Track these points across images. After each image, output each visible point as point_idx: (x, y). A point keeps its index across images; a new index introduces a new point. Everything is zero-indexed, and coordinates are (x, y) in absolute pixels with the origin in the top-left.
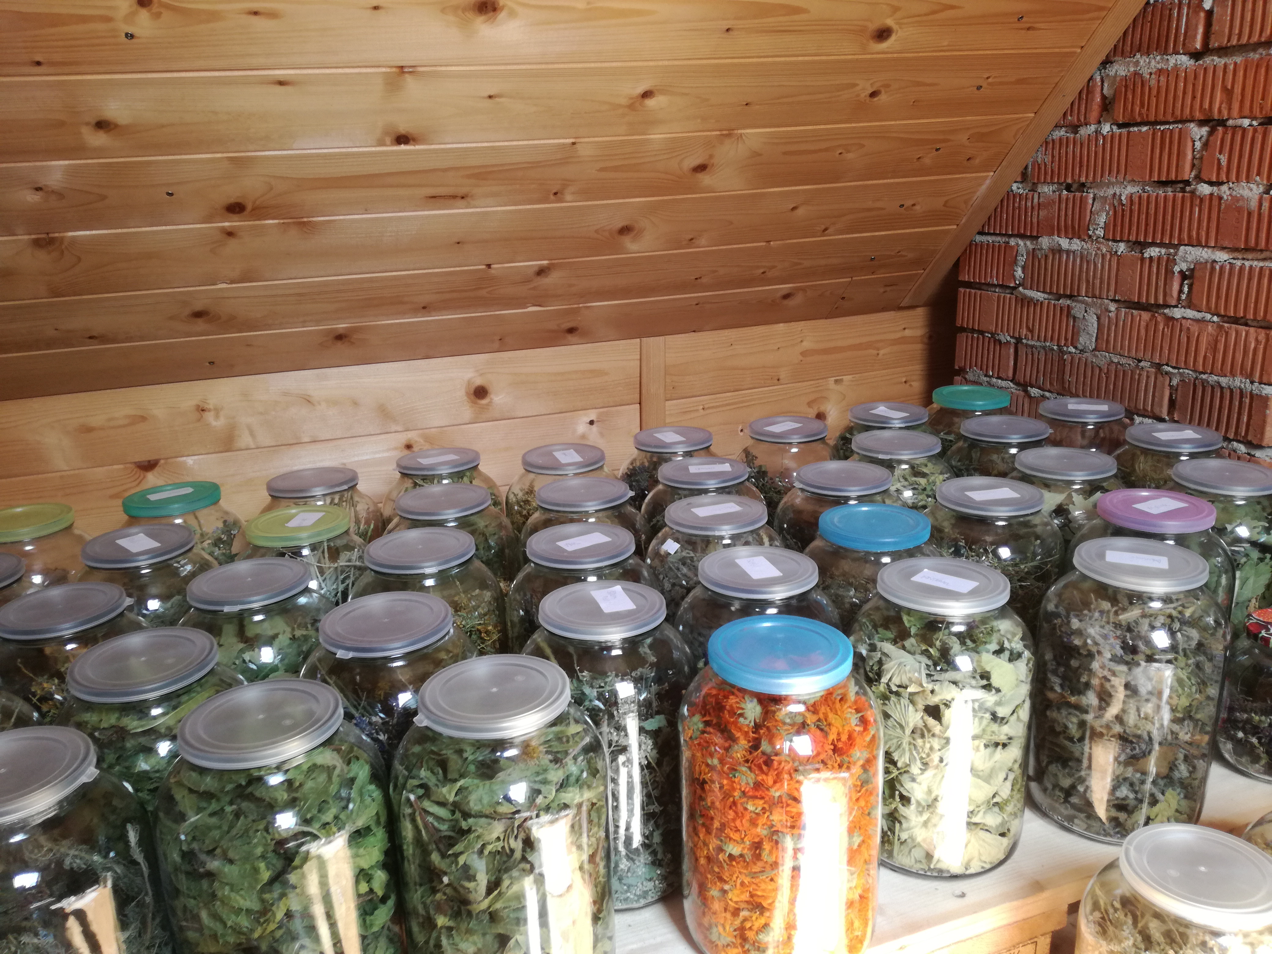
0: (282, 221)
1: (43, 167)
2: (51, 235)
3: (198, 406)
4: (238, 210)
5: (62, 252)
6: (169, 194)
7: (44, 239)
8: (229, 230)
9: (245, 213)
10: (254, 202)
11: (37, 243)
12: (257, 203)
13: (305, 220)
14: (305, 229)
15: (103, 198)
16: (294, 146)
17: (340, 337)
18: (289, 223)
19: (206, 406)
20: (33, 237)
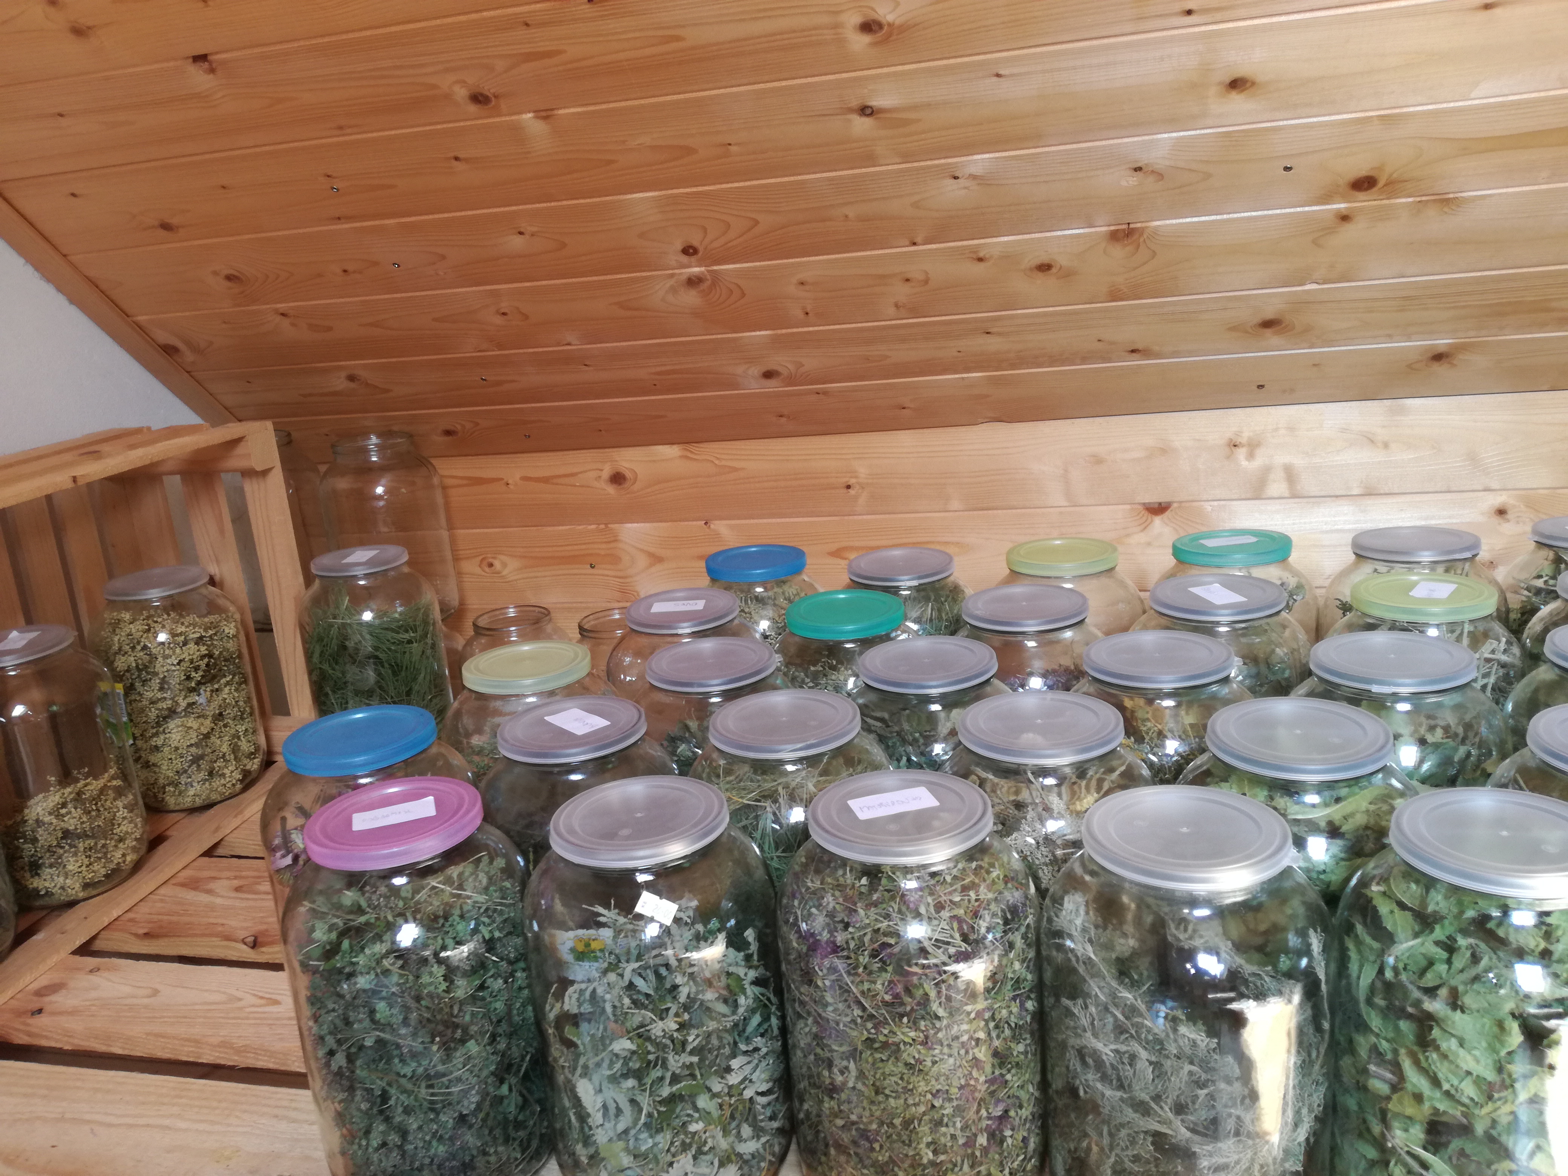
0: (1419, 199)
1: (1152, 141)
2: (1132, 226)
3: (1231, 440)
4: (1366, 185)
5: (1138, 246)
6: (1287, 169)
7: (1124, 230)
8: (1345, 213)
9: (1375, 189)
10: (1391, 175)
11: (1114, 236)
12: (1395, 175)
13: (1451, 196)
14: (1446, 209)
15: (1208, 176)
16: (1473, 95)
17: (1439, 357)
18: (1427, 201)
19: (1239, 440)
20: (1112, 228)
